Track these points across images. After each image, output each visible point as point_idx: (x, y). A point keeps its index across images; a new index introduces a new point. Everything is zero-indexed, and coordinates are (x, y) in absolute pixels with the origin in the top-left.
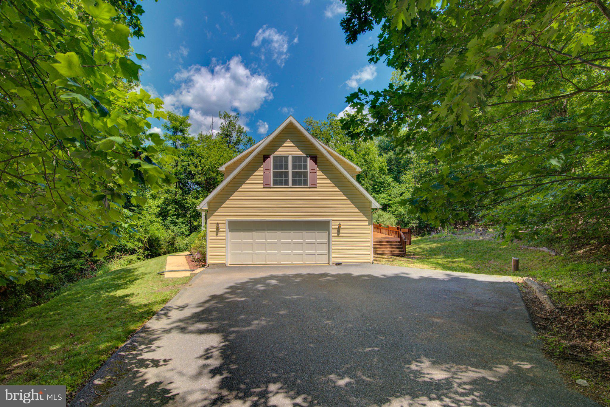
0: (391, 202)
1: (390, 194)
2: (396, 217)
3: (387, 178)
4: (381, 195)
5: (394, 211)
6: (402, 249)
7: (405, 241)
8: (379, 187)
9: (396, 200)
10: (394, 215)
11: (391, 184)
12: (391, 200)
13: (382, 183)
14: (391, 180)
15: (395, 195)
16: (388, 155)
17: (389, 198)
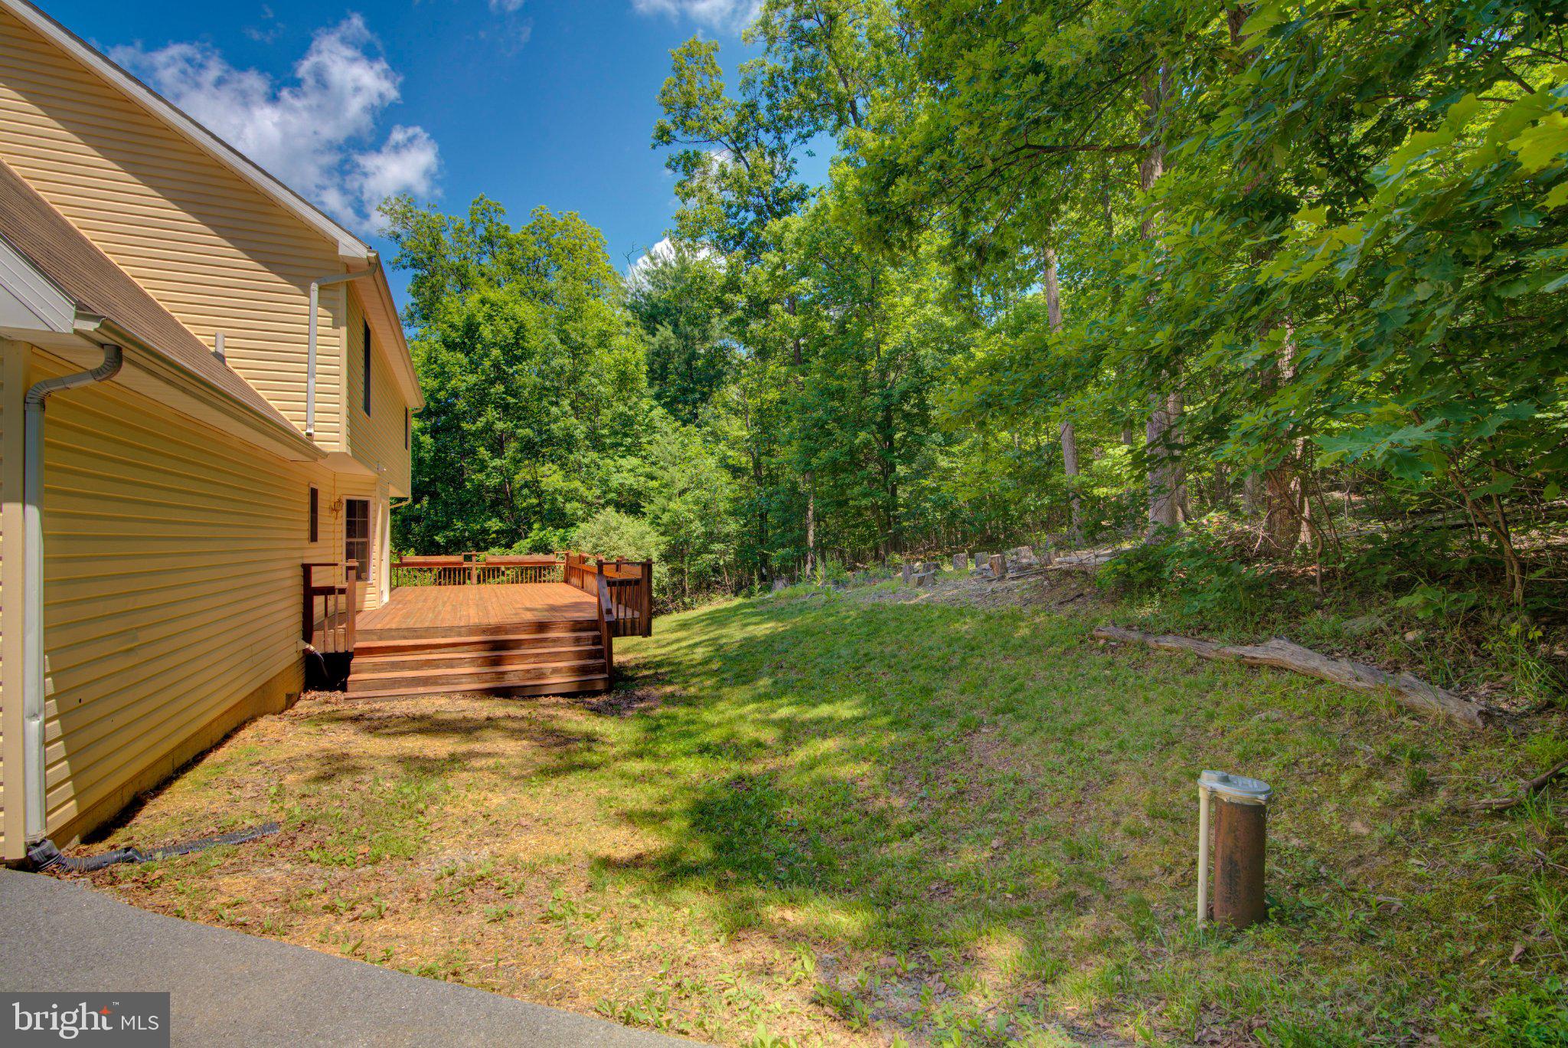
0: (651, 482)
1: (653, 459)
2: (662, 534)
3: (645, 404)
4: (622, 462)
5: (659, 513)
6: (602, 657)
7: (607, 618)
8: (616, 433)
9: (667, 476)
10: (658, 524)
11: (658, 424)
12: (653, 478)
13: (627, 422)
14: (659, 411)
15: (665, 460)
16: (658, 336)
17: (648, 469)
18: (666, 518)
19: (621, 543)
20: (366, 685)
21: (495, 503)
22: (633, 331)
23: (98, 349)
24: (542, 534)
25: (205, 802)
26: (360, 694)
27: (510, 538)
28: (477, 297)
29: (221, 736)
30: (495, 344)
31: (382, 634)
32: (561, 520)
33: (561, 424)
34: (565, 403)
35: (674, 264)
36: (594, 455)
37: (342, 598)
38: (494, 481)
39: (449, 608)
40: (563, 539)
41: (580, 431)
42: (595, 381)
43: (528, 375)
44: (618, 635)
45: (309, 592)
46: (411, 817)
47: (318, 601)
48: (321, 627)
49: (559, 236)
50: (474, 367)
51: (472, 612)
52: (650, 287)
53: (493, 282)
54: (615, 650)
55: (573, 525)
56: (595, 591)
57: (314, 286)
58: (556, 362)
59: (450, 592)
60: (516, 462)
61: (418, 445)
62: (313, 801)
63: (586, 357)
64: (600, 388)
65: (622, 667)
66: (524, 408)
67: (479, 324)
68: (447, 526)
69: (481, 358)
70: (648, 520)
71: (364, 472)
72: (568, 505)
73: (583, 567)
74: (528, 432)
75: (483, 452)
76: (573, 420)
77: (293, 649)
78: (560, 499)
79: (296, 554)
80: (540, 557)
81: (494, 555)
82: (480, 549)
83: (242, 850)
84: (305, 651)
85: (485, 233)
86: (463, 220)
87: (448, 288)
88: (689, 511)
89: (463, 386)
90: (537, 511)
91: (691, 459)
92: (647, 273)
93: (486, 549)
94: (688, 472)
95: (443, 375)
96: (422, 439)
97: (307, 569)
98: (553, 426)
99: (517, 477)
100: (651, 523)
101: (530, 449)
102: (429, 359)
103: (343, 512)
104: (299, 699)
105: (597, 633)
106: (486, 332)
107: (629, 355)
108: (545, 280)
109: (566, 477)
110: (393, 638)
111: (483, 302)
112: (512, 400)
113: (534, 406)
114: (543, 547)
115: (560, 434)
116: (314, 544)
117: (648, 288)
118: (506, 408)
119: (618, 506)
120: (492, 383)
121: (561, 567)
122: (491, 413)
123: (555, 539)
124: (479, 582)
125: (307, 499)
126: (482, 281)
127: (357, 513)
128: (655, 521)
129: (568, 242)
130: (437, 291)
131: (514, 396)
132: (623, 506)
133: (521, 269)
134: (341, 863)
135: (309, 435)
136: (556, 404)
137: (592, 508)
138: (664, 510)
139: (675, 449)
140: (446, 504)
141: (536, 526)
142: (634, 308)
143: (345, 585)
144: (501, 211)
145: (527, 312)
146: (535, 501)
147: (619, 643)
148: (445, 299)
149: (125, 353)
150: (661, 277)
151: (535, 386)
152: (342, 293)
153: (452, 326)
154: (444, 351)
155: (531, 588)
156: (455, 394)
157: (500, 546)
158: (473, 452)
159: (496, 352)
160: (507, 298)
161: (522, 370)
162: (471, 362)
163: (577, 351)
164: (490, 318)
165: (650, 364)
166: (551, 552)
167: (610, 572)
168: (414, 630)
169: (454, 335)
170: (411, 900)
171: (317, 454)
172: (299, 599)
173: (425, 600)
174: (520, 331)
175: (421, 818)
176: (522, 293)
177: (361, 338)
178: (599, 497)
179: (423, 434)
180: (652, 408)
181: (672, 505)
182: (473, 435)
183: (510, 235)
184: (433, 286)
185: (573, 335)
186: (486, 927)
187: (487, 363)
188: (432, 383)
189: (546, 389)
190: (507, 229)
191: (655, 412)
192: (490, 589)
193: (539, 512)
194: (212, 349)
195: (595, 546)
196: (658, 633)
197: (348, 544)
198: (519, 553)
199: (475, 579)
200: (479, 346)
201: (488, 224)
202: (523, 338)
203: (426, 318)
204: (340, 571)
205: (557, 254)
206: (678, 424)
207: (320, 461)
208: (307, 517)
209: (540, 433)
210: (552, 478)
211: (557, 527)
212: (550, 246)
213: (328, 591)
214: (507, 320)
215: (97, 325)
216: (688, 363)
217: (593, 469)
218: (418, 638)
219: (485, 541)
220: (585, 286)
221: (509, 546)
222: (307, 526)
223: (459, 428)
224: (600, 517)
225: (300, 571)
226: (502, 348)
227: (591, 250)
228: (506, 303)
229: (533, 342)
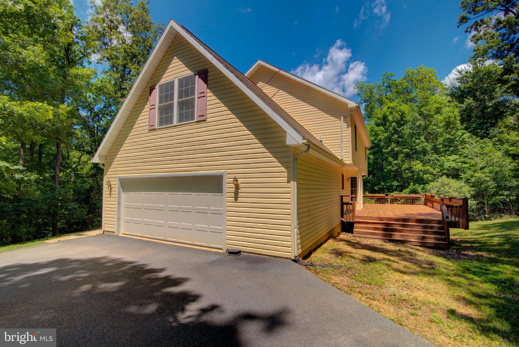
0: (464, 165)
1: (465, 155)
2: (471, 187)
3: (459, 133)
4: (450, 157)
5: (470, 178)
6: (444, 235)
7: (446, 220)
8: (446, 146)
9: (473, 162)
10: (469, 183)
11: (467, 140)
12: (465, 163)
13: (451, 141)
14: (468, 135)
15: (472, 155)
16: (465, 103)
17: (462, 159)
18: (473, 180)
19: (450, 190)
20: (358, 232)
21: (395, 176)
22: (453, 104)
23: (305, 146)
24: (414, 187)
25: (324, 256)
26: (357, 235)
27: (401, 188)
28: (387, 107)
29: (325, 240)
30: (393, 121)
31: (362, 217)
32: (421, 181)
33: (421, 146)
34: (422, 138)
35: (471, 71)
36: (435, 156)
37: (351, 206)
38: (395, 168)
39: (382, 211)
40: (423, 189)
41: (429, 147)
42: (435, 127)
43: (406, 130)
44: (452, 227)
45: (343, 204)
46: (378, 275)
47: (345, 206)
48: (346, 214)
49: (416, 76)
50: (386, 130)
51: (390, 213)
52: (460, 84)
53: (391, 100)
54: (450, 233)
55: (427, 183)
56: (439, 209)
57: (342, 118)
58: (418, 123)
59: (380, 206)
60: (403, 161)
61: (369, 159)
62: (350, 263)
63: (430, 119)
64: (438, 130)
65: (453, 241)
66: (405, 142)
67: (388, 116)
68: (379, 184)
69: (389, 127)
70: (463, 181)
71: (356, 169)
72: (425, 176)
73: (433, 199)
74: (407, 150)
75: (390, 159)
76: (426, 144)
77: (339, 220)
78: (421, 173)
79: (339, 193)
80: (414, 195)
81: (395, 194)
82: (390, 192)
83: (336, 270)
84: (342, 220)
85: (387, 85)
86: (380, 83)
87: (376, 106)
88: (486, 176)
89: (383, 137)
90: (411, 178)
91: (486, 154)
92: (457, 79)
93: (392, 192)
94: (485, 159)
95: (376, 135)
96: (370, 156)
97: (342, 197)
98: (417, 147)
99: (403, 166)
100: (465, 182)
101: (408, 156)
102: (371, 130)
103: (350, 181)
104: (340, 234)
105: (442, 225)
106: (390, 118)
107: (450, 114)
108: (411, 94)
109: (423, 165)
110: (366, 219)
111: (388, 108)
112: (400, 140)
113: (409, 141)
114: (415, 192)
115: (420, 149)
116: (343, 190)
117: (458, 84)
118: (398, 143)
119: (448, 176)
120: (393, 135)
121: (423, 199)
122: (393, 145)
123: (420, 189)
124: (391, 203)
125: (341, 177)
126: (387, 101)
127: (354, 181)
128: (467, 181)
129: (420, 78)
130: (372, 108)
131: (401, 138)
132: (450, 175)
133: (402, 93)
134: (361, 281)
135: (342, 159)
136: (419, 139)
137: (435, 177)
138: (472, 177)
139: (477, 150)
140: (378, 177)
141: (412, 184)
142: (452, 95)
143: (352, 202)
144: (393, 75)
145: (405, 108)
146: (410, 175)
147: (452, 231)
148: (376, 111)
149: (310, 146)
150: (465, 78)
151: (410, 133)
152: (349, 118)
153: (378, 118)
154: (376, 127)
155: (410, 206)
156: (380, 141)
157: (398, 191)
158: (386, 159)
159: (394, 124)
160: (397, 105)
161: (404, 129)
162: (385, 129)
163: (425, 117)
164: (391, 113)
165: (461, 116)
166: (418, 193)
167: (447, 202)
168: (372, 217)
169: (379, 121)
170: (383, 299)
171: (344, 165)
172: (340, 205)
173: (374, 208)
174: (403, 115)
175: (382, 276)
176: (403, 101)
177: (354, 129)
178: (438, 172)
179: (370, 155)
180: (463, 134)
181: (476, 174)
182: (386, 153)
183: (397, 82)
184: (371, 107)
185: (425, 112)
186: (409, 315)
187: (391, 128)
188: (373, 138)
189: (414, 134)
190: (395, 80)
191: (465, 135)
192: (395, 206)
193: (413, 179)
194: (319, 140)
195: (438, 191)
196: (471, 229)
197: (352, 190)
198: (405, 193)
199: (389, 202)
200: (388, 123)
201: (388, 81)
202: (404, 117)
203: (369, 117)
204: (350, 198)
205: (415, 83)
206: (478, 139)
207: (345, 167)
208: (341, 182)
209: (411, 150)
210: (418, 166)
211: (420, 184)
212: (412, 81)
213: (347, 204)
214: (397, 112)
215: (306, 141)
216: (482, 111)
217: (435, 161)
218: (373, 220)
219: (392, 189)
220: (429, 92)
221: (401, 191)
222: (341, 185)
223: (382, 151)
224: (440, 180)
225: (340, 198)
226: (396, 122)
227: (430, 77)
228: (397, 106)
229: (408, 118)
